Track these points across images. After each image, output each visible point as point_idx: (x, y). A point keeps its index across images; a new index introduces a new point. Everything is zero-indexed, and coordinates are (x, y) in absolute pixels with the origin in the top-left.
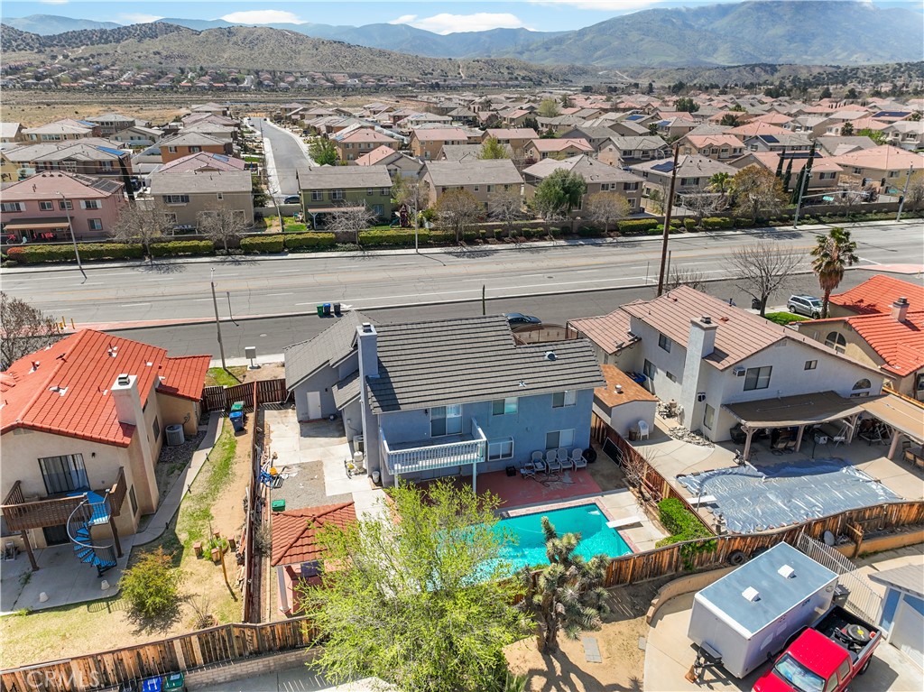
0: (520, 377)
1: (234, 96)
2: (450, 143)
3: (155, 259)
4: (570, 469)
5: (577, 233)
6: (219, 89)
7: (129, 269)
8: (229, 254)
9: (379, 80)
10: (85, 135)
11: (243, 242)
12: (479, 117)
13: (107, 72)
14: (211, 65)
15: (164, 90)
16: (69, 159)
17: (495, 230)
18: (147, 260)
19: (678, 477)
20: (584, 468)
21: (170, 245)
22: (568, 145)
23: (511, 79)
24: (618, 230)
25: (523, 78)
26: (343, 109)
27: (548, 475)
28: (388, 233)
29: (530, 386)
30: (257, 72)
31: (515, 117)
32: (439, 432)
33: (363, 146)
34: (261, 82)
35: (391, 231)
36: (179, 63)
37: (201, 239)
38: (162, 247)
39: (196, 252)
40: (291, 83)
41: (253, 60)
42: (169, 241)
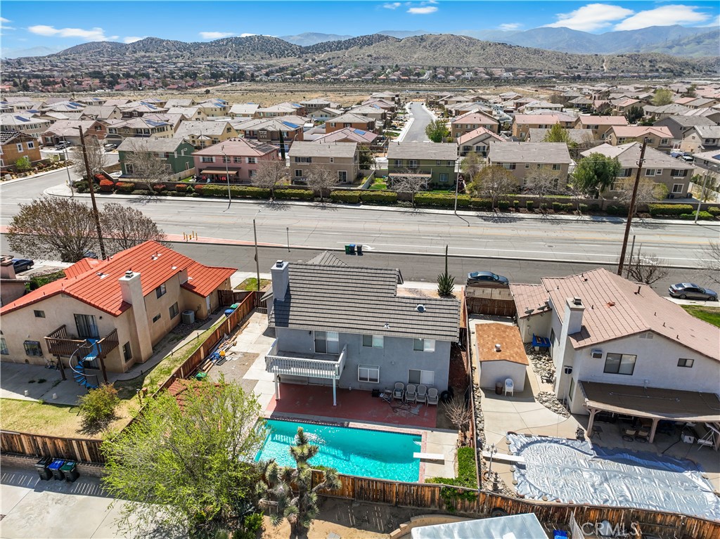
0: (388, 320)
1: (413, 86)
2: (544, 126)
3: (276, 200)
4: (423, 403)
5: (606, 211)
6: (404, 81)
7: (256, 205)
8: (322, 201)
9: (529, 73)
10: (291, 114)
11: (333, 193)
12: (594, 105)
13: (335, 70)
14: (404, 63)
15: (367, 81)
16: (263, 130)
17: (528, 202)
18: (271, 200)
19: (509, 433)
20: (435, 405)
21: (287, 191)
22: (648, 132)
23: (651, 71)
24: (648, 212)
25: (664, 70)
26: (483, 97)
27: (403, 404)
28: (437, 196)
29: (392, 329)
30: (435, 68)
31: (624, 105)
32: (321, 350)
33: (469, 127)
34: (436, 75)
35: (440, 195)
36: (382, 62)
37: (307, 189)
38: (281, 192)
39: (302, 198)
40: (458, 76)
41: (434, 59)
42: (286, 189)
